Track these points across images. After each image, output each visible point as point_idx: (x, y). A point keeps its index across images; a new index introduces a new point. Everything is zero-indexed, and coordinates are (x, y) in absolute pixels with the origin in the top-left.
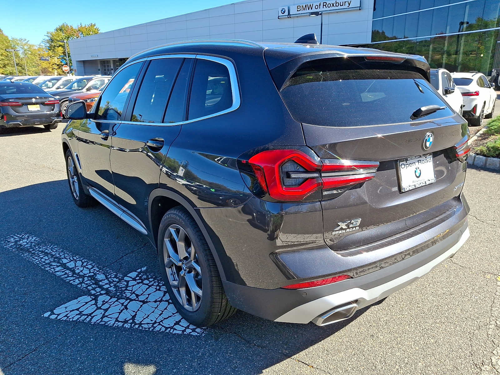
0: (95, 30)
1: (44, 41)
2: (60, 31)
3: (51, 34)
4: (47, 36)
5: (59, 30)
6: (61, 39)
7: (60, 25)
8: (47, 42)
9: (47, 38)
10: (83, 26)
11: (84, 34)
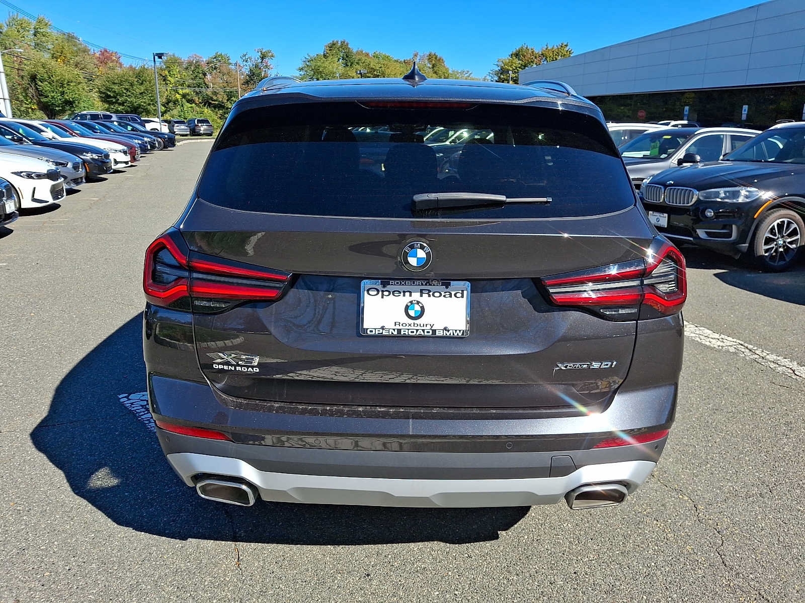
0: (566, 53)
1: (491, 72)
2: (515, 58)
3: (502, 62)
4: (497, 65)
5: (514, 55)
6: (514, 68)
7: (517, 49)
8: (495, 74)
9: (497, 69)
10: (549, 48)
11: (548, 59)
